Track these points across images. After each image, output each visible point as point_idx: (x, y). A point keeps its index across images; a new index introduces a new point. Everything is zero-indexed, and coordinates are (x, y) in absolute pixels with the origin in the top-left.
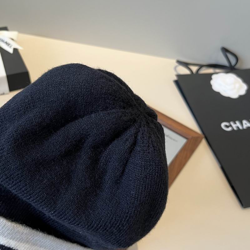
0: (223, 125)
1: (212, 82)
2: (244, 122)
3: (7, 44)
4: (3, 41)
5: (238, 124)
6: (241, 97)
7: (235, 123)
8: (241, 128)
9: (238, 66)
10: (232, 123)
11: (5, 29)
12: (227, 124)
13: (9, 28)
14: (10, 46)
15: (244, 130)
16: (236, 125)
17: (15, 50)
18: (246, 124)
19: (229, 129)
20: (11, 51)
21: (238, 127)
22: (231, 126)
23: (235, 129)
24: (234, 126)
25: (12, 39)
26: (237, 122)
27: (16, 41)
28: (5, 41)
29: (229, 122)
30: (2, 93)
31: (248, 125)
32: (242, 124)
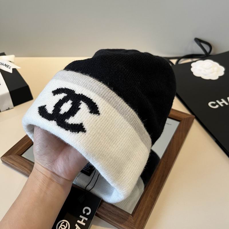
0: (210, 104)
1: (192, 69)
3: (6, 66)
4: (2, 64)
5: (224, 101)
7: (221, 101)
8: (227, 104)
10: (218, 101)
11: (3, 54)
12: (214, 103)
13: (6, 53)
14: (9, 67)
16: (222, 103)
19: (217, 106)
20: (11, 71)
21: (224, 104)
22: (217, 104)
23: (222, 105)
24: (220, 103)
25: (10, 62)
26: (222, 100)
27: (13, 63)
28: (4, 64)
29: (215, 101)
30: (8, 108)
32: (227, 101)
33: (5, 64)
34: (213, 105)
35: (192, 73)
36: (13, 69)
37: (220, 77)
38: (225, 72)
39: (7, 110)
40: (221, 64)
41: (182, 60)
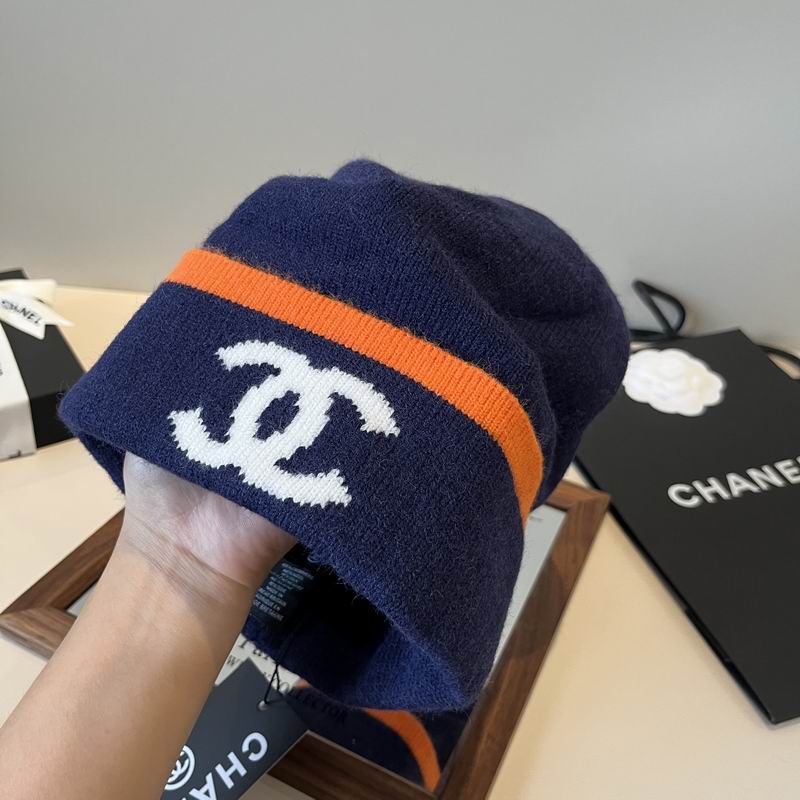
0: (673, 492)
2: (732, 478)
3: (25, 315)
4: (13, 307)
5: (716, 486)
6: (710, 410)
7: (708, 485)
8: (725, 495)
9: (686, 329)
10: (698, 485)
11: (18, 275)
12: (686, 488)
13: (27, 272)
14: (36, 319)
15: (734, 500)
16: (710, 490)
17: (51, 329)
18: (737, 483)
19: (694, 501)
20: (39, 332)
21: (716, 495)
22: (696, 493)
23: (710, 499)
24: (705, 492)
25: (41, 301)
26: (712, 481)
27: (49, 305)
28: (20, 308)
29: (690, 484)
30: (14, 453)
31: (746, 485)
32: (726, 486)
33: (24, 310)
36: (48, 327)
37: (708, 410)
38: (726, 393)
39: (12, 457)
40: (714, 366)
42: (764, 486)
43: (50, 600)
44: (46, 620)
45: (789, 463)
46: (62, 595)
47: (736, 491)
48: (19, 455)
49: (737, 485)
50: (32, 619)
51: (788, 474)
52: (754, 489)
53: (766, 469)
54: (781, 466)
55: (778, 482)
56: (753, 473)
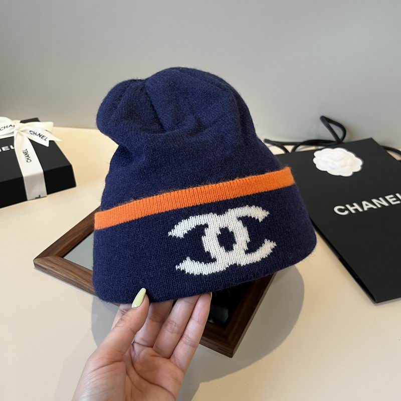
0: (336, 209)
1: (315, 160)
2: (364, 203)
3: (40, 136)
4: (35, 133)
5: (356, 206)
7: (353, 206)
8: (360, 210)
10: (348, 206)
11: (36, 120)
12: (343, 208)
13: (40, 119)
14: (45, 138)
15: (364, 211)
16: (354, 208)
17: (52, 143)
18: (367, 205)
19: (346, 213)
20: (47, 144)
21: (356, 210)
22: (347, 209)
23: (353, 212)
24: (351, 209)
25: (47, 131)
26: (355, 204)
27: (50, 132)
28: (38, 134)
29: (344, 206)
31: (371, 206)
32: (362, 207)
34: (340, 210)
35: (315, 165)
36: (50, 142)
37: (355, 173)
38: (363, 166)
39: (36, 198)
40: (358, 155)
41: (301, 147)
42: (379, 206)
43: (55, 253)
44: (55, 261)
45: (392, 196)
46: (61, 251)
47: (366, 208)
48: (39, 197)
49: (366, 205)
50: (48, 260)
51: (391, 201)
52: (375, 207)
53: (381, 199)
54: (387, 197)
55: (386, 204)
56: (374, 201)
